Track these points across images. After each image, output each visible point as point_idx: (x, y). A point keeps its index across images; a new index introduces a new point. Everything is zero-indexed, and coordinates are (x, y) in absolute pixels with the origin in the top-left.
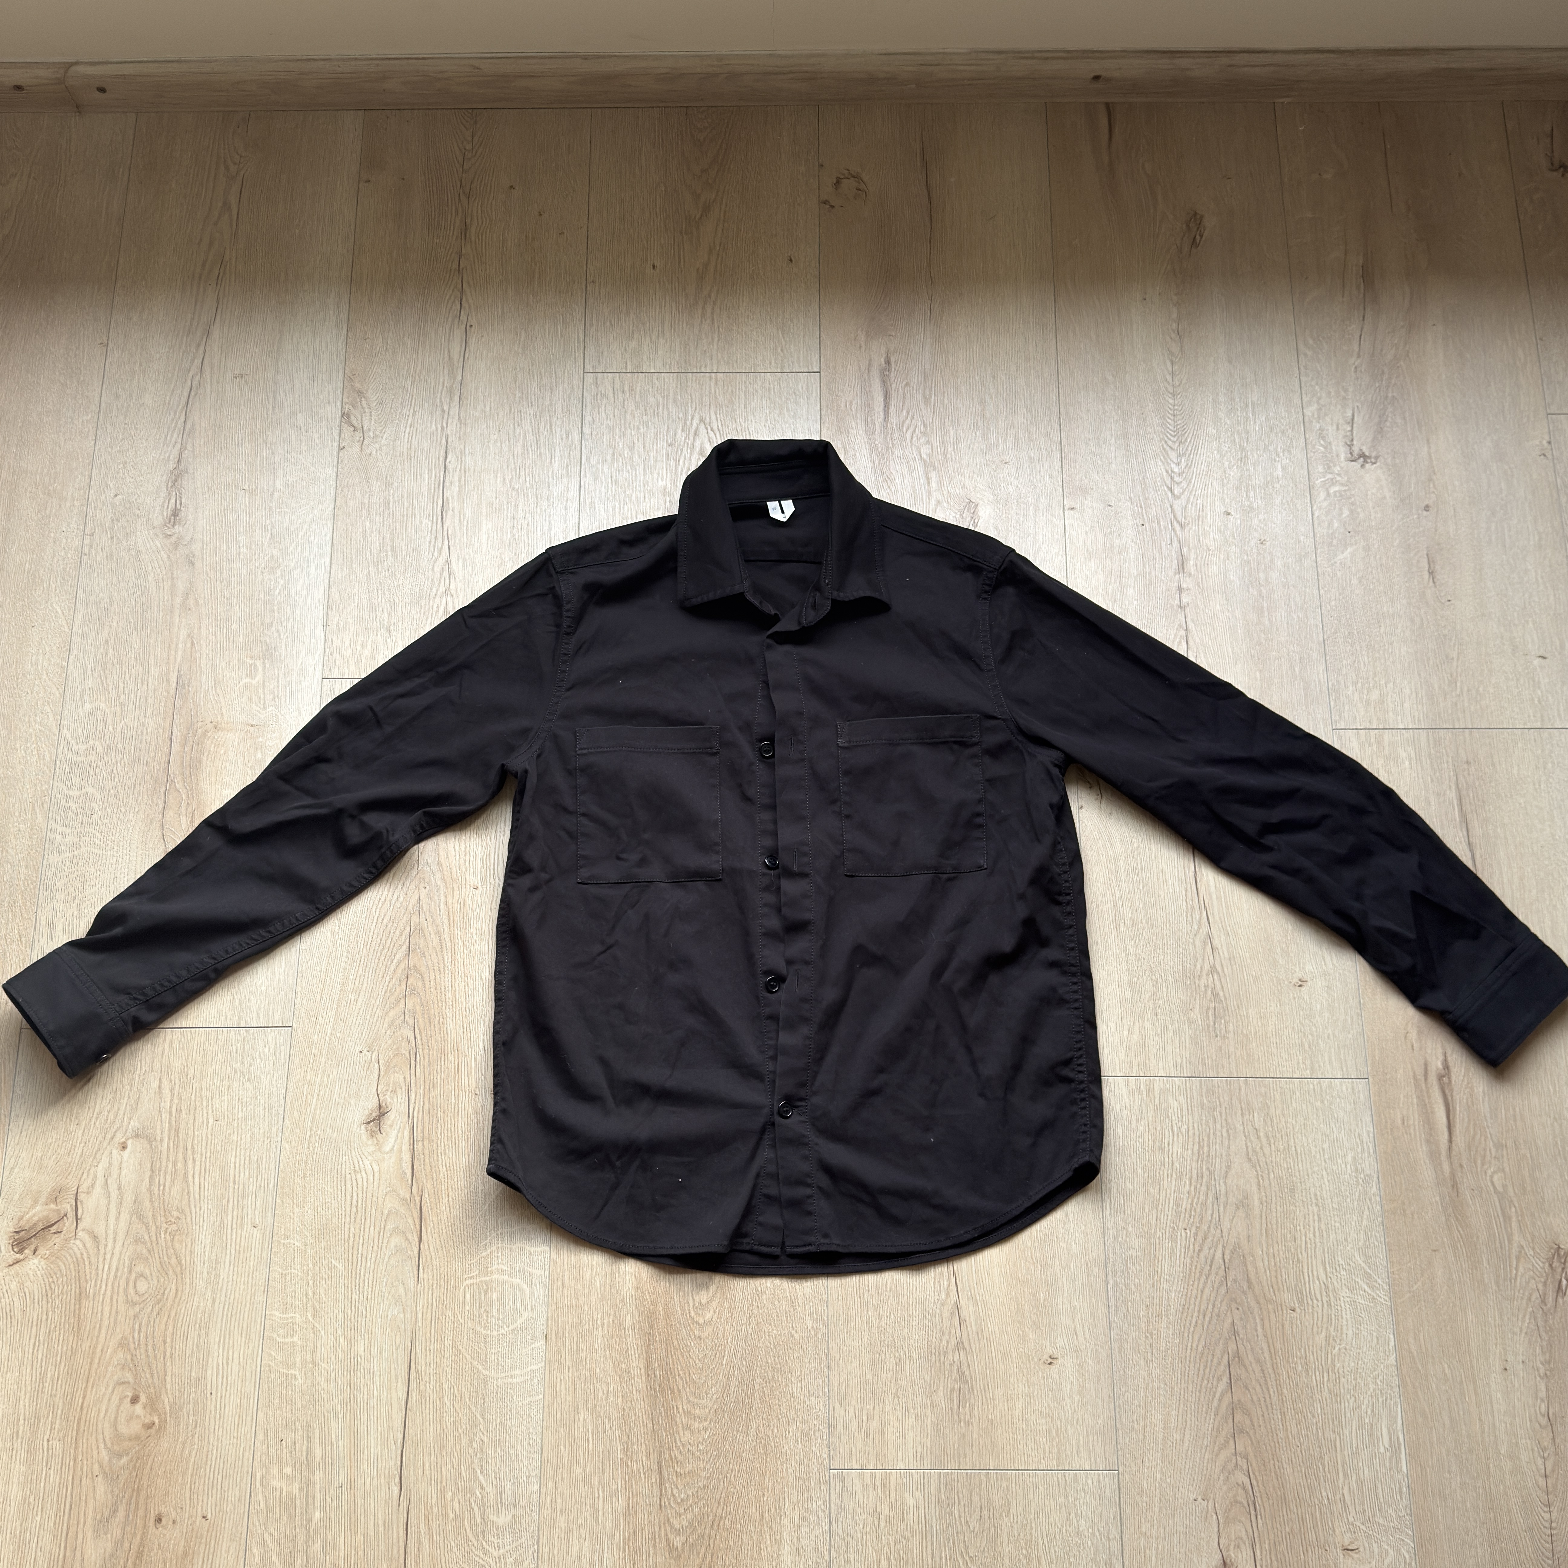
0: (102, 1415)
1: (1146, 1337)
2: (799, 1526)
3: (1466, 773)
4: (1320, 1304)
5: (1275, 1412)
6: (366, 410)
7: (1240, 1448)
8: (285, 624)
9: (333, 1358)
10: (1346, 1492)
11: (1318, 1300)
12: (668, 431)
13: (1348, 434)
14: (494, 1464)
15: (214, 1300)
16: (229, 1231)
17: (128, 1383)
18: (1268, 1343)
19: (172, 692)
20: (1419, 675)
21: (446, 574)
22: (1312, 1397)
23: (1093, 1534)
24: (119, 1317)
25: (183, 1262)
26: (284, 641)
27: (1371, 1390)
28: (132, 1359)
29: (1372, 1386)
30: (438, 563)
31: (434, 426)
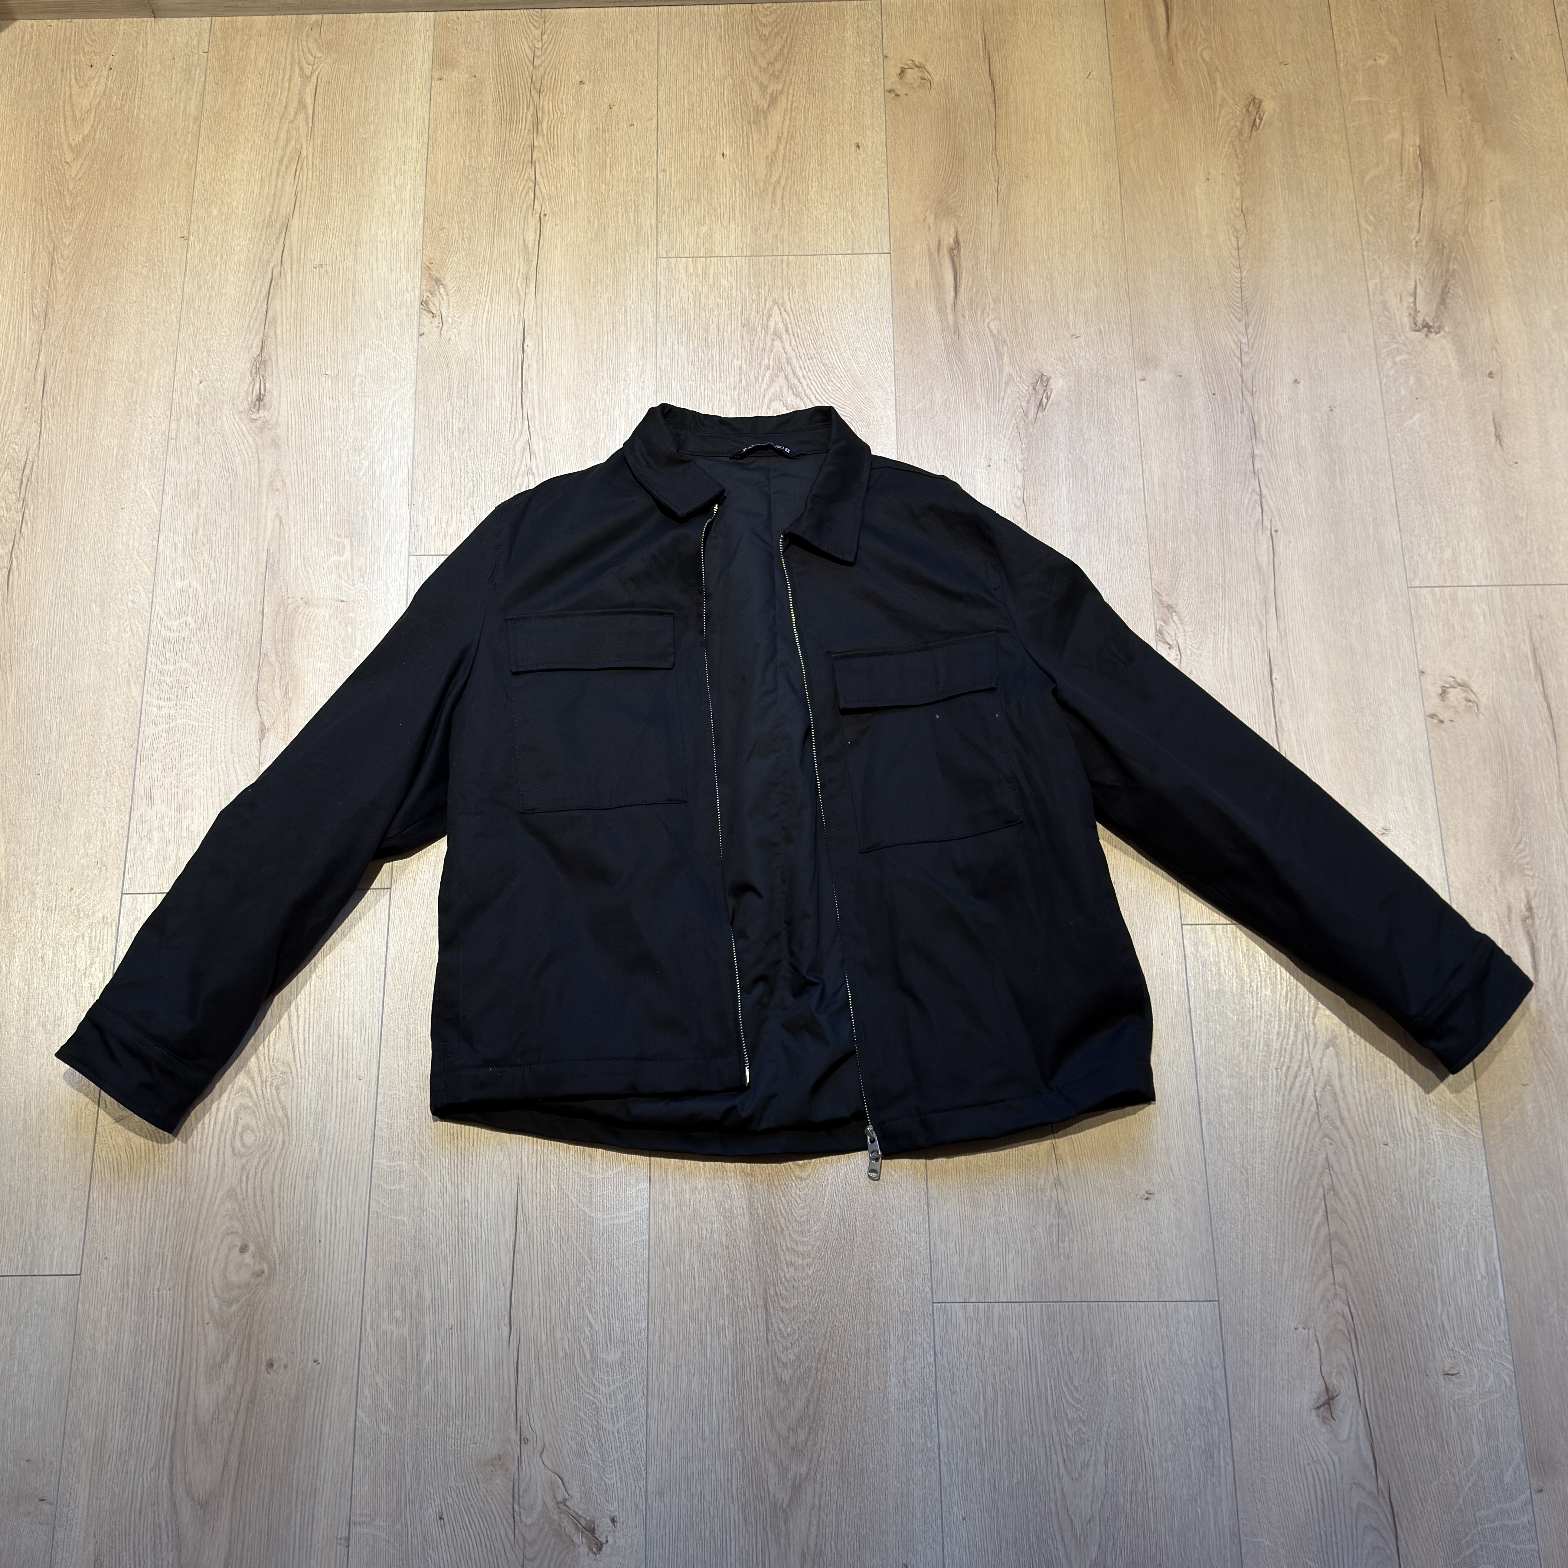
0: (211, 1264)
1: (1241, 1173)
2: (905, 1359)
3: (1539, 627)
4: (1412, 1138)
5: (1372, 1242)
6: (445, 297)
7: (1339, 1278)
8: (371, 503)
9: (441, 1204)
10: (1444, 1318)
11: (1410, 1134)
12: (742, 313)
13: (1412, 305)
14: (602, 1304)
15: (321, 1150)
16: (335, 1084)
17: (237, 1233)
18: (1362, 1176)
19: (262, 570)
20: (1490, 534)
21: (527, 453)
22: (1407, 1228)
23: (1197, 1364)
24: (227, 1169)
25: (290, 1114)
26: (370, 520)
27: (1466, 1220)
28: (240, 1210)
29: (1466, 1216)
30: (519, 443)
31: (511, 311)
